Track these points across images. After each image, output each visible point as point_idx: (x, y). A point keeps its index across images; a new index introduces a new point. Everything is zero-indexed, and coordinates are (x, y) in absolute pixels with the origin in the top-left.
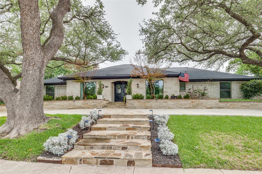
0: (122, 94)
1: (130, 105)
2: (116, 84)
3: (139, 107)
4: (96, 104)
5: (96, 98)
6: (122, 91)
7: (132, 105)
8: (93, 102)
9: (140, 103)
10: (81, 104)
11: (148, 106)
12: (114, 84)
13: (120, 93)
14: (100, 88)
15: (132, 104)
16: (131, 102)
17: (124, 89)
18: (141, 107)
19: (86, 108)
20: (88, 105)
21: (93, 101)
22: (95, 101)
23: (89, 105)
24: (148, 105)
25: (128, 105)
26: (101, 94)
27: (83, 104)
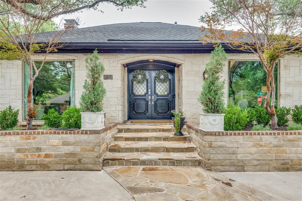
0: (150, 97)
1: (220, 157)
2: (130, 68)
3: (256, 163)
4: (78, 149)
5: (77, 125)
6: (149, 90)
7: (228, 156)
8: (65, 144)
9: (261, 146)
10: (13, 151)
11: (292, 161)
12: (126, 68)
13: (143, 93)
14: (94, 83)
15: (231, 150)
16: (224, 143)
17: (155, 82)
18: (267, 164)
19: (34, 167)
20: (43, 153)
21: (64, 136)
22: (70, 137)
23: (47, 156)
24: (291, 155)
25: (212, 156)
26: (98, 110)
27: (18, 151)
